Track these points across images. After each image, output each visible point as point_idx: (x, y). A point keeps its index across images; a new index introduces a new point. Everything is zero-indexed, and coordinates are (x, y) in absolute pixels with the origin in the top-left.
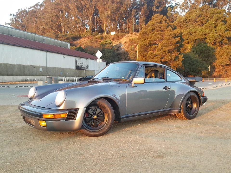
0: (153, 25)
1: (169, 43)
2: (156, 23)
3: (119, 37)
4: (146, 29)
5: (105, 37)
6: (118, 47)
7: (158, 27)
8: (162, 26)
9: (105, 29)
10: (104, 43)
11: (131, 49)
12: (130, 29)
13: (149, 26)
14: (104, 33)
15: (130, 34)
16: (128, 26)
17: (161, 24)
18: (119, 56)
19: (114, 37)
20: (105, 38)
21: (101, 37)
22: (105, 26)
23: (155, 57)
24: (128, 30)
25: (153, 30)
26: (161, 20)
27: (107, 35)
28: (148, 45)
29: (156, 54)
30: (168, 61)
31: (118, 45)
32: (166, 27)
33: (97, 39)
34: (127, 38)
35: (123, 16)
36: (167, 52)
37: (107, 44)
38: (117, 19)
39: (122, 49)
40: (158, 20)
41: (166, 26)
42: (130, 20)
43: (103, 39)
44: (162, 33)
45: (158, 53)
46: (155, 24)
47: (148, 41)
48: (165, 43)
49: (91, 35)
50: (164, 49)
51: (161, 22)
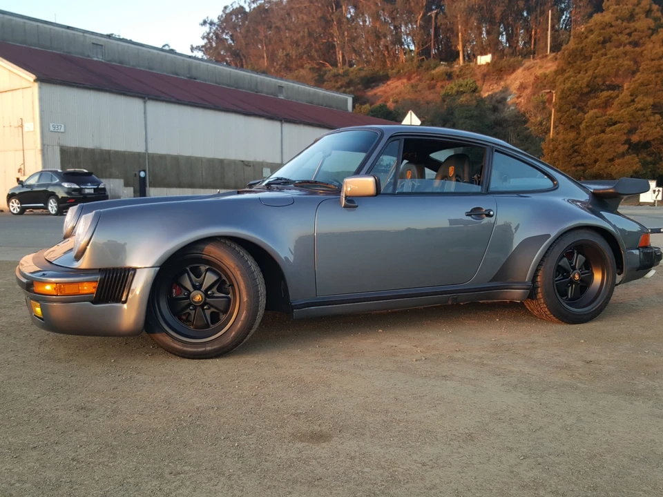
0: (606, 25)
1: (657, 82)
2: (617, 19)
3: (501, 71)
4: (581, 42)
5: (458, 73)
6: (497, 101)
7: (621, 33)
8: (635, 30)
9: (460, 48)
10: (454, 91)
11: (536, 107)
12: (542, 45)
13: (592, 30)
14: (457, 59)
15: (538, 61)
16: (535, 34)
17: (632, 24)
18: (498, 127)
19: (488, 71)
20: (458, 76)
21: (447, 74)
22: (460, 40)
23: (608, 130)
24: (534, 48)
25: (604, 42)
26: (634, 9)
27: (467, 65)
28: (585, 90)
29: (611, 119)
30: (654, 140)
31: (496, 94)
32: (650, 31)
33: (433, 79)
34: (527, 73)
35: (518, 6)
36: (648, 112)
37: (463, 93)
38: (498, 16)
39: (508, 108)
40: (623, 12)
41: (649, 28)
42: (540, 16)
43: (451, 79)
44: (633, 52)
45: (619, 116)
46: (613, 24)
47: (588, 77)
48: (642, 84)
49: (418, 67)
50: (639, 103)
51: (632, 17)
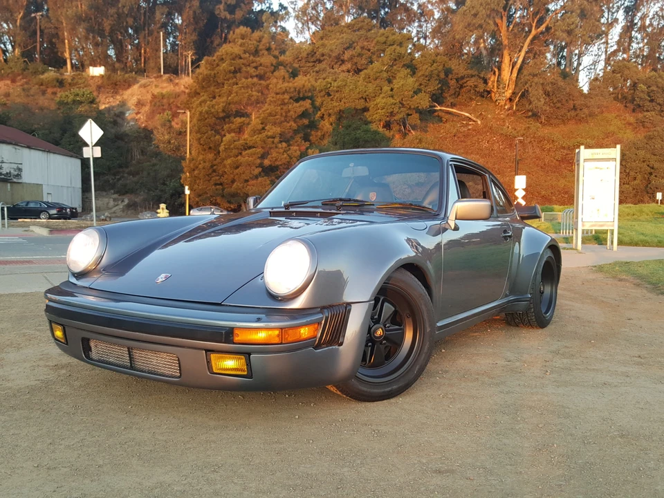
0: (236, 57)
1: (282, 114)
2: (245, 52)
3: (116, 85)
4: (213, 69)
5: (70, 81)
6: (115, 114)
7: (249, 65)
8: (261, 65)
9: (67, 55)
10: (69, 100)
11: (163, 125)
12: (151, 63)
13: (223, 59)
14: (64, 67)
15: (153, 79)
16: (145, 53)
17: (258, 59)
18: (120, 141)
19: (102, 83)
20: (70, 84)
21: (57, 81)
22: (67, 46)
23: (244, 153)
24: (144, 66)
25: (235, 72)
26: (258, 46)
27: (79, 75)
28: (222, 115)
29: (246, 144)
30: (281, 165)
31: (113, 107)
32: (273, 68)
33: (42, 85)
34: (143, 90)
35: (127, 22)
36: (277, 140)
37: (81, 103)
38: (107, 28)
39: (128, 123)
40: (250, 46)
41: (272, 65)
42: (149, 36)
43: (63, 86)
44: (260, 84)
45: (253, 141)
46: (242, 56)
47: (223, 102)
48: (270, 115)
49: (24, 70)
50: (268, 131)
51: (256, 52)
